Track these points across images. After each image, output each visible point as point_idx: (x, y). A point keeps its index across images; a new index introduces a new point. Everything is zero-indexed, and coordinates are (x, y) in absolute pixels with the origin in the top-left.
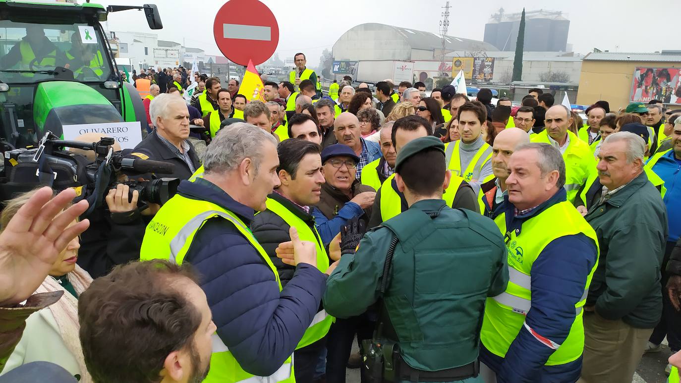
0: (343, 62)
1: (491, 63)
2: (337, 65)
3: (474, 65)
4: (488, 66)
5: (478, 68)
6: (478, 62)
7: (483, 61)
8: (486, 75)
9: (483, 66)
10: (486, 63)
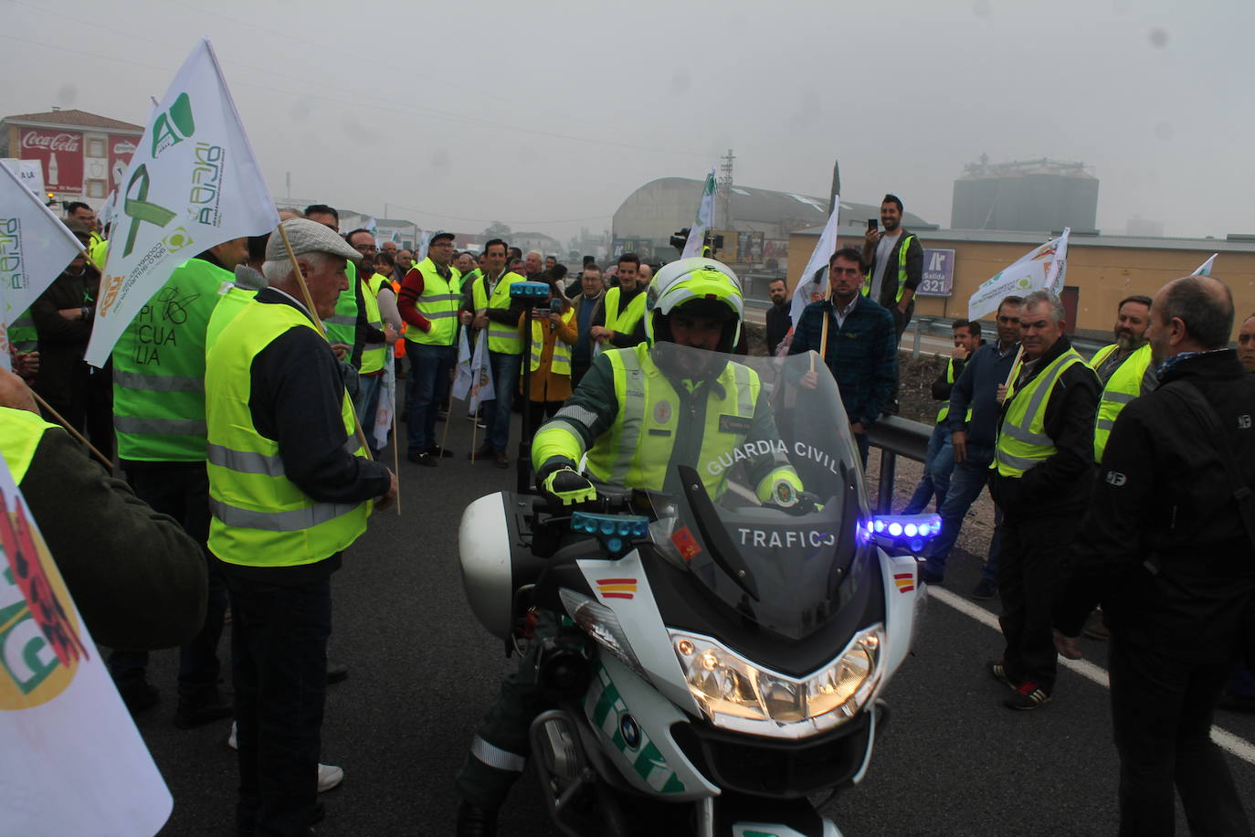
0: (629, 240)
1: (759, 240)
2: (620, 245)
3: (739, 244)
4: (756, 243)
5: (743, 248)
6: (744, 238)
7: (749, 237)
8: (755, 257)
9: (749, 245)
10: (754, 240)
